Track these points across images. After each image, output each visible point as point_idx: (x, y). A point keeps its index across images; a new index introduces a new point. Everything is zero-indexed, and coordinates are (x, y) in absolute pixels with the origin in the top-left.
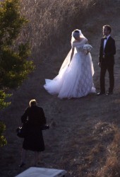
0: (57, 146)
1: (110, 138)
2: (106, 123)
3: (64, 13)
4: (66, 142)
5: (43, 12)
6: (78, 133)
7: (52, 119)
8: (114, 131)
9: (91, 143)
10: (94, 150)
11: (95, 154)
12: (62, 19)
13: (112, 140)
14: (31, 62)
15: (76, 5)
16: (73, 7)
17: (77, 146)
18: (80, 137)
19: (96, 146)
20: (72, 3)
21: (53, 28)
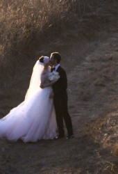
3: (12, 37)
12: (9, 45)
15: (28, 27)
16: (24, 29)
20: (22, 25)
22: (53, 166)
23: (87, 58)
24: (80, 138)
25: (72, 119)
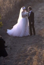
0: (13, 57)
1: (34, 54)
2: (32, 47)
3: (15, 2)
4: (16, 56)
5: (6, 1)
6: (21, 52)
7: (10, 46)
8: (36, 51)
9: (27, 56)
10: (28, 59)
11: (28, 60)
12: (14, 4)
13: (35, 54)
14: (1, 22)
17: (21, 57)
18: (22, 54)
19: (29, 57)
21: (10, 8)
22: (28, 45)
23: (40, 9)
24: (37, 35)
25: (35, 29)
